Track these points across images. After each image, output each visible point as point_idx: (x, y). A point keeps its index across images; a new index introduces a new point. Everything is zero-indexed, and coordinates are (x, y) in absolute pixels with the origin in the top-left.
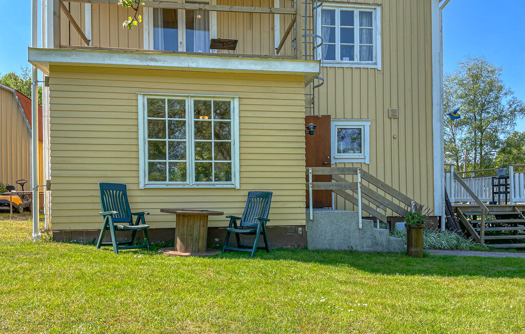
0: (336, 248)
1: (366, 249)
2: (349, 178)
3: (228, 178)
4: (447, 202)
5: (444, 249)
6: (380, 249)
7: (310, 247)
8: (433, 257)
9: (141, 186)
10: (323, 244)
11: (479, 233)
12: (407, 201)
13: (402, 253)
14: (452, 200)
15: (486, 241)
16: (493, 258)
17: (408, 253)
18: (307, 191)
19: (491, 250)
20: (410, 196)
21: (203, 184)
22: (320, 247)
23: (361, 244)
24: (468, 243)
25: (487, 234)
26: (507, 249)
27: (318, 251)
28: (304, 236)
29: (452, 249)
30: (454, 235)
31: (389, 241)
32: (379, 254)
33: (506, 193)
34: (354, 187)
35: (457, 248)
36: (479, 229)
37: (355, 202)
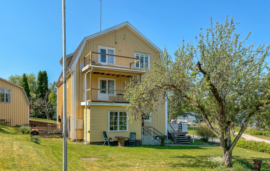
0: (147, 144)
1: (153, 145)
2: (150, 129)
3: (126, 129)
4: (168, 132)
5: (168, 144)
6: (156, 144)
7: (142, 144)
8: (166, 146)
9: (109, 132)
10: (145, 144)
11: (175, 140)
12: (161, 134)
13: (160, 145)
14: (169, 131)
15: (177, 142)
16: (177, 146)
17: (162, 145)
18: (142, 132)
19: (178, 144)
20: (162, 132)
21: (121, 131)
22: (144, 144)
23: (152, 143)
24: (172, 142)
25: (177, 140)
26: (181, 144)
27: (144, 145)
28: (141, 142)
29: (169, 144)
30: (170, 141)
31: (158, 143)
32: (156, 145)
33: (182, 129)
34: (151, 131)
35: (170, 144)
36: (175, 139)
37: (151, 134)
